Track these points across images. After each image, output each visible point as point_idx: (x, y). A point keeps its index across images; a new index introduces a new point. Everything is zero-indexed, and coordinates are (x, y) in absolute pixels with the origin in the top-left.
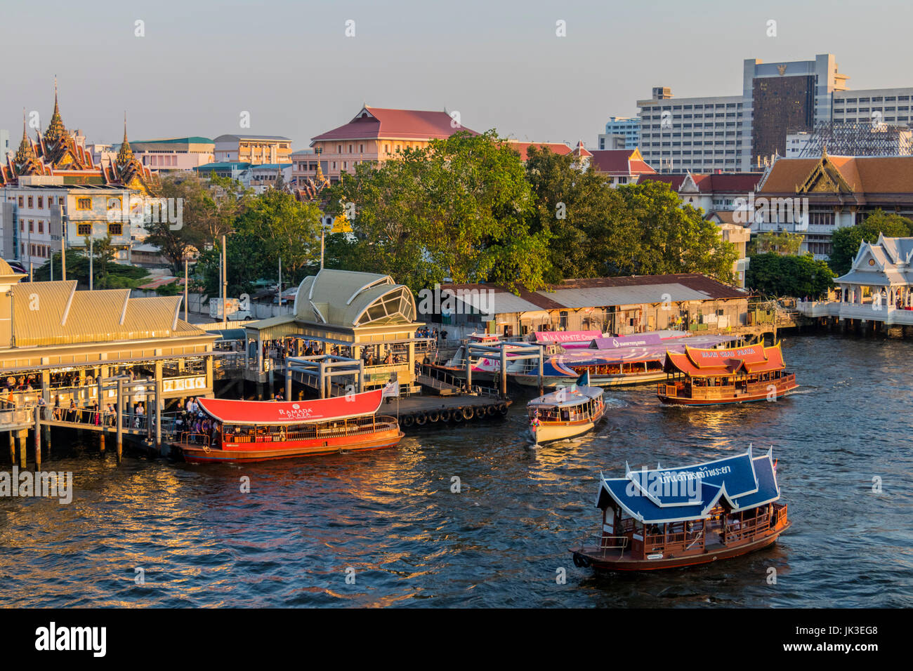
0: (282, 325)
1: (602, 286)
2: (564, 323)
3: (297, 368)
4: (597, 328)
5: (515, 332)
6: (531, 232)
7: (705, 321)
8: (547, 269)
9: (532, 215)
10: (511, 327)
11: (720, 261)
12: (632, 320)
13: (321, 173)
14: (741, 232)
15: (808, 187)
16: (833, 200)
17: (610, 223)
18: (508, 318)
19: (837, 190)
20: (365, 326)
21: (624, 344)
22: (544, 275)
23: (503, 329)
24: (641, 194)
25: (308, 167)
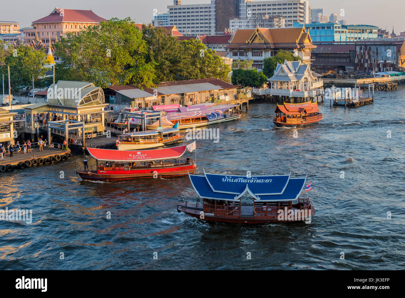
0: (42, 106)
1: (177, 84)
2: (163, 101)
3: (52, 126)
4: (177, 103)
5: (143, 106)
6: (147, 62)
7: (220, 98)
8: (154, 78)
9: (146, 54)
10: (141, 104)
11: (224, 73)
12: (191, 99)
13: (38, 37)
14: (229, 60)
15: (251, 41)
16: (261, 46)
17: (180, 57)
18: (140, 100)
19: (263, 42)
20: (82, 106)
21: (191, 110)
22: (153, 80)
23: (138, 105)
24: (190, 45)
25: (31, 35)
